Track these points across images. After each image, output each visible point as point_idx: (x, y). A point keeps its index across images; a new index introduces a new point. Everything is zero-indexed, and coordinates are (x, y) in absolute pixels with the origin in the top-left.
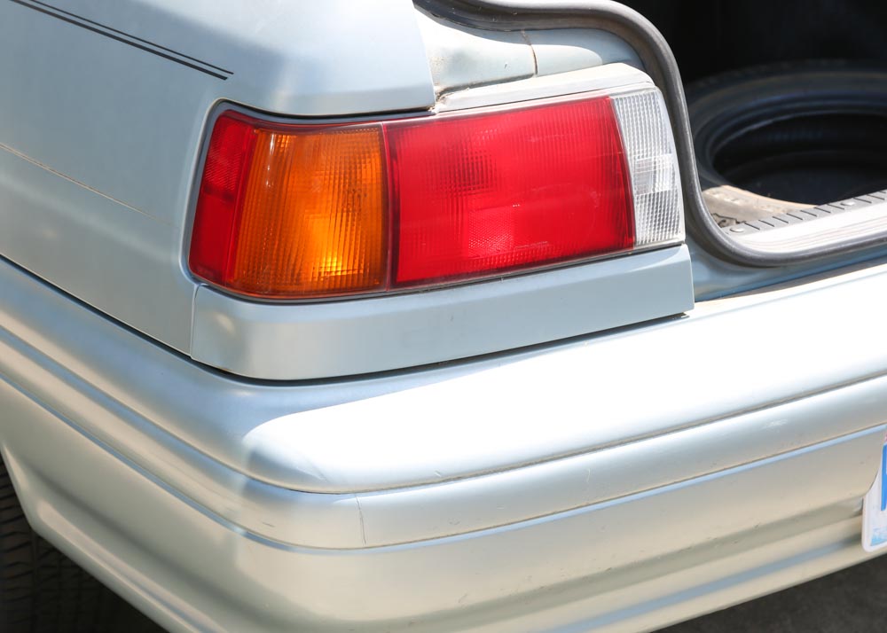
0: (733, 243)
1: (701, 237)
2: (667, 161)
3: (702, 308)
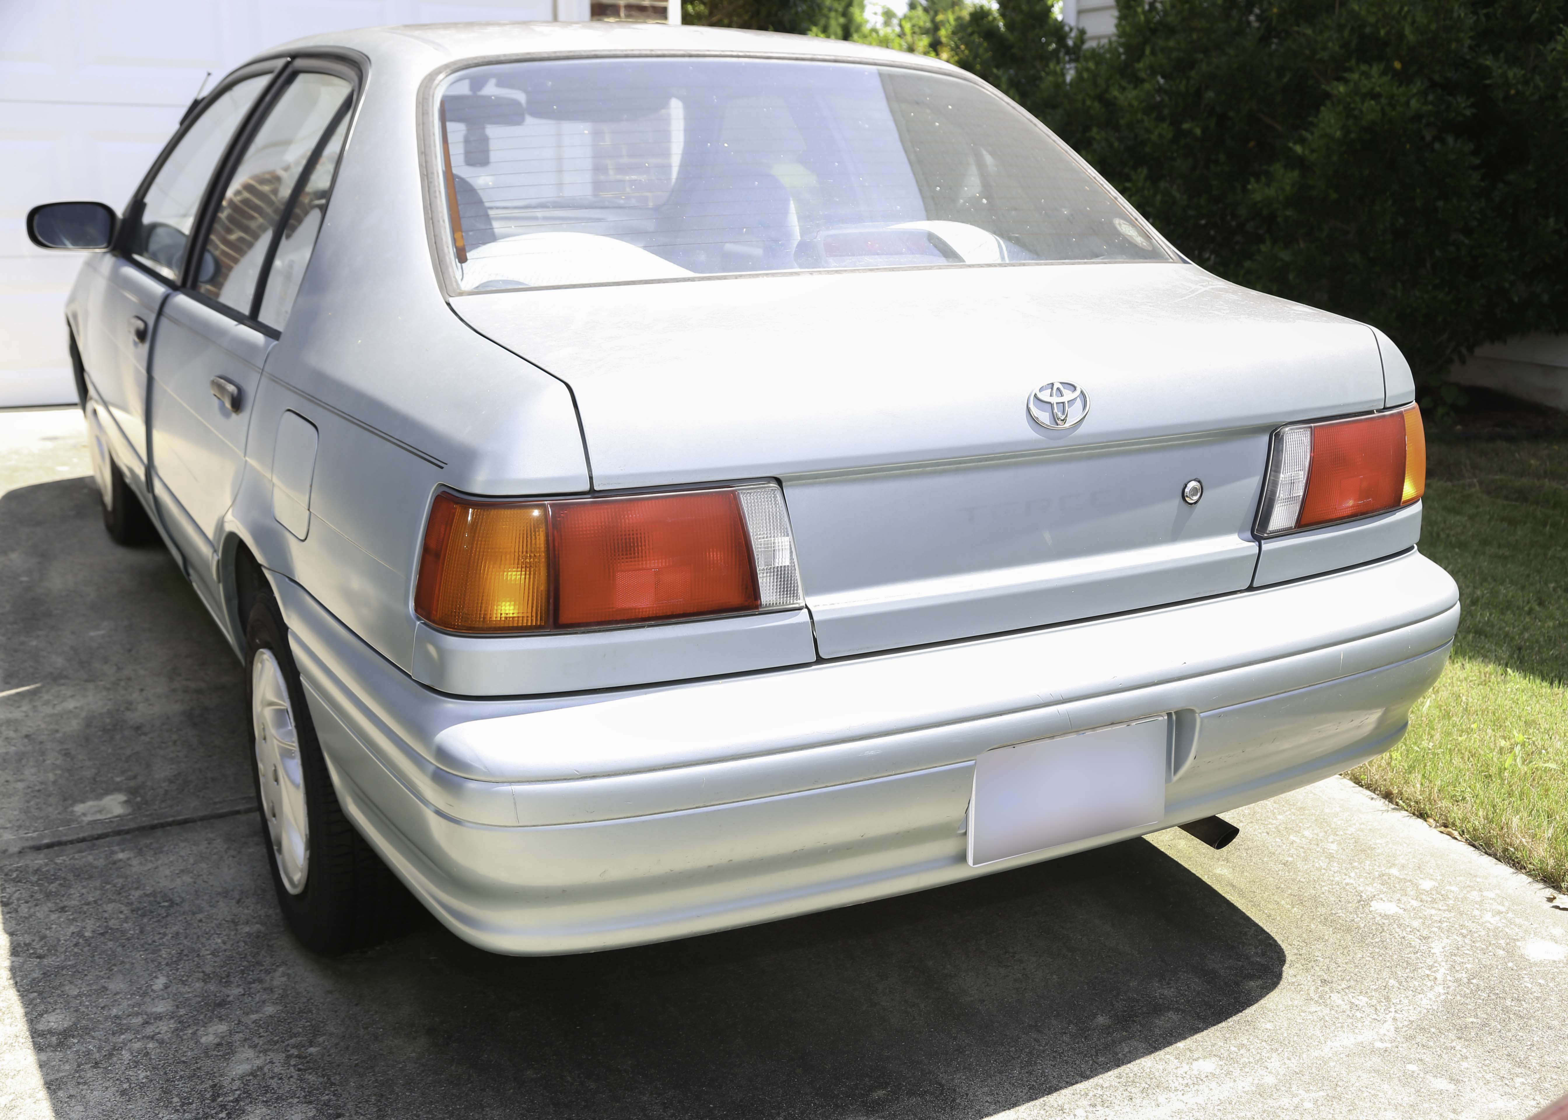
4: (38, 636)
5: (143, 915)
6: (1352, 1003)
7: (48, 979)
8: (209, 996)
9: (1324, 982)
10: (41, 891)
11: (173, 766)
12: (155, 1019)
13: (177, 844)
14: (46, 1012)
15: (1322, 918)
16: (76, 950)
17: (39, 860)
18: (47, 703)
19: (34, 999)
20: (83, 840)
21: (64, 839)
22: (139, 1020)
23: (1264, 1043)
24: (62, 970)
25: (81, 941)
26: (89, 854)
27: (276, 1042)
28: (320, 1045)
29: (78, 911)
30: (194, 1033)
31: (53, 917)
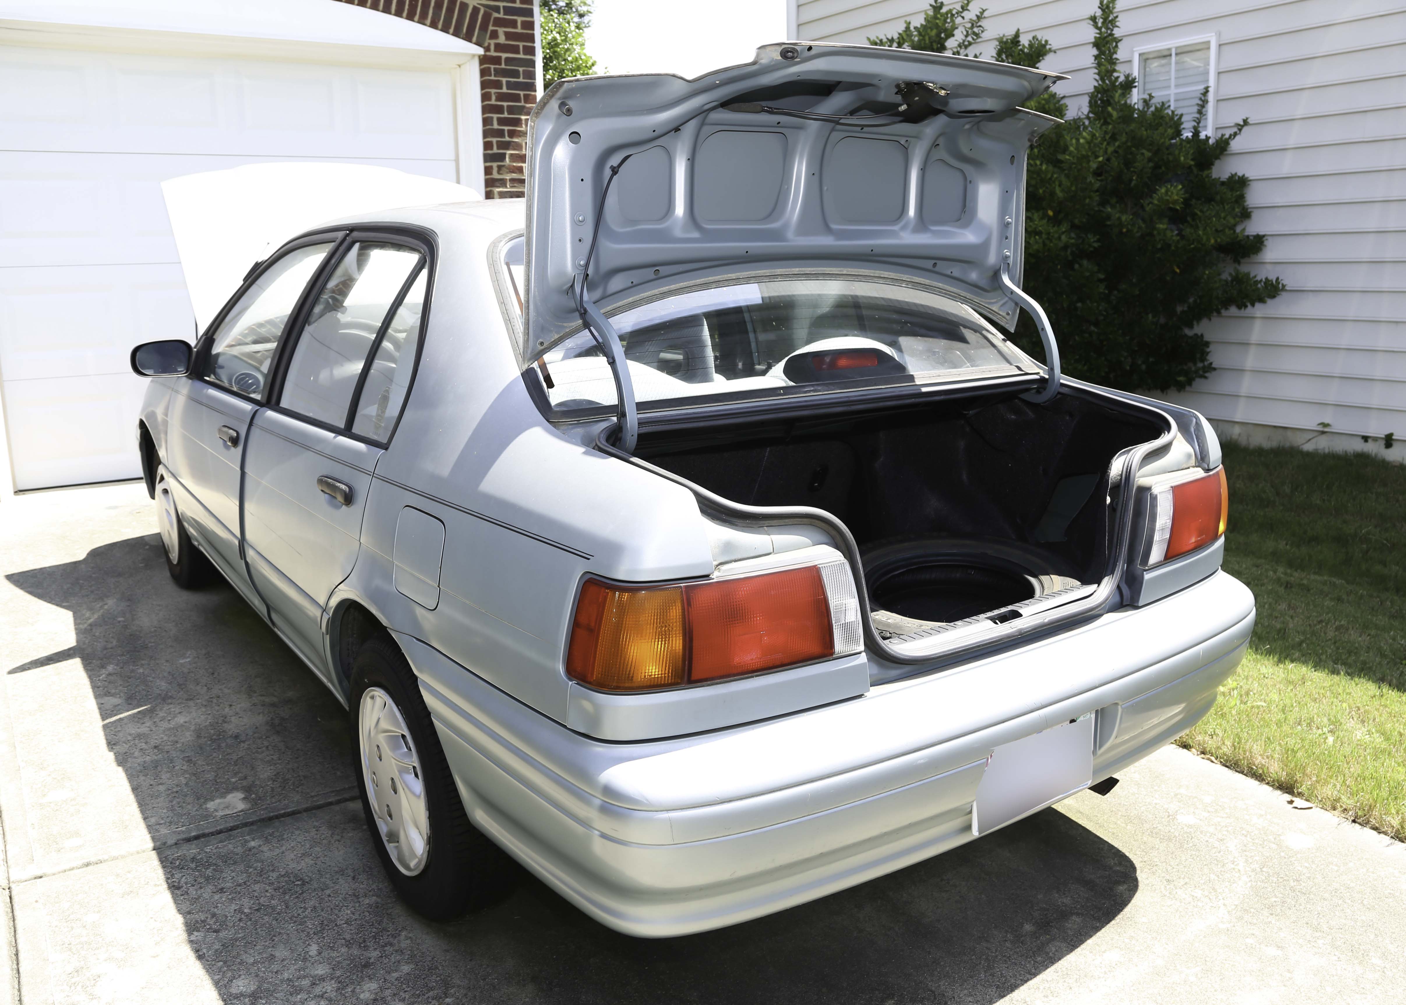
0: (892, 650)
1: (873, 648)
2: (852, 604)
3: (875, 690)
4: (142, 665)
5: (284, 893)
6: (1193, 896)
7: (227, 949)
8: (355, 959)
9: (1168, 881)
10: (201, 876)
11: (272, 767)
12: (319, 980)
13: (293, 833)
14: (234, 978)
15: (1149, 831)
16: (241, 924)
17: (192, 850)
18: (163, 719)
19: (221, 967)
20: (220, 832)
21: (207, 831)
22: (306, 982)
23: (1146, 934)
24: (236, 941)
25: (243, 916)
26: (229, 843)
27: (419, 996)
28: (453, 996)
29: (234, 891)
30: (353, 991)
31: (217, 897)
